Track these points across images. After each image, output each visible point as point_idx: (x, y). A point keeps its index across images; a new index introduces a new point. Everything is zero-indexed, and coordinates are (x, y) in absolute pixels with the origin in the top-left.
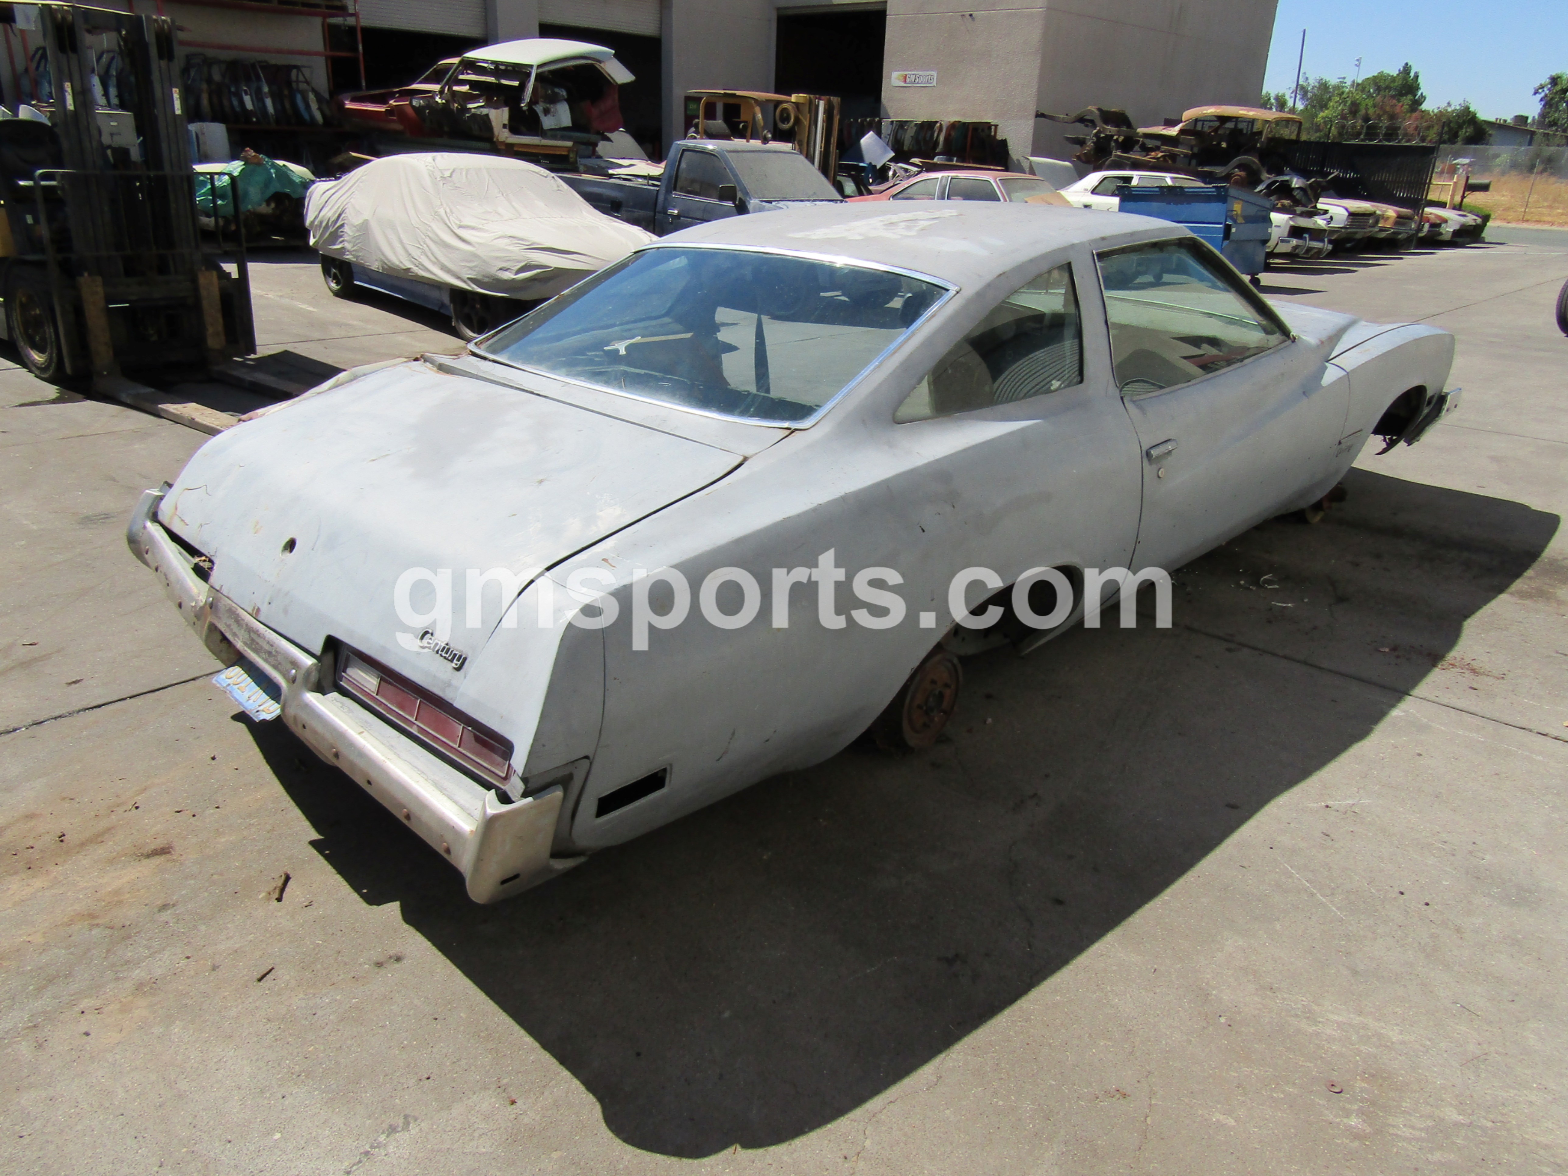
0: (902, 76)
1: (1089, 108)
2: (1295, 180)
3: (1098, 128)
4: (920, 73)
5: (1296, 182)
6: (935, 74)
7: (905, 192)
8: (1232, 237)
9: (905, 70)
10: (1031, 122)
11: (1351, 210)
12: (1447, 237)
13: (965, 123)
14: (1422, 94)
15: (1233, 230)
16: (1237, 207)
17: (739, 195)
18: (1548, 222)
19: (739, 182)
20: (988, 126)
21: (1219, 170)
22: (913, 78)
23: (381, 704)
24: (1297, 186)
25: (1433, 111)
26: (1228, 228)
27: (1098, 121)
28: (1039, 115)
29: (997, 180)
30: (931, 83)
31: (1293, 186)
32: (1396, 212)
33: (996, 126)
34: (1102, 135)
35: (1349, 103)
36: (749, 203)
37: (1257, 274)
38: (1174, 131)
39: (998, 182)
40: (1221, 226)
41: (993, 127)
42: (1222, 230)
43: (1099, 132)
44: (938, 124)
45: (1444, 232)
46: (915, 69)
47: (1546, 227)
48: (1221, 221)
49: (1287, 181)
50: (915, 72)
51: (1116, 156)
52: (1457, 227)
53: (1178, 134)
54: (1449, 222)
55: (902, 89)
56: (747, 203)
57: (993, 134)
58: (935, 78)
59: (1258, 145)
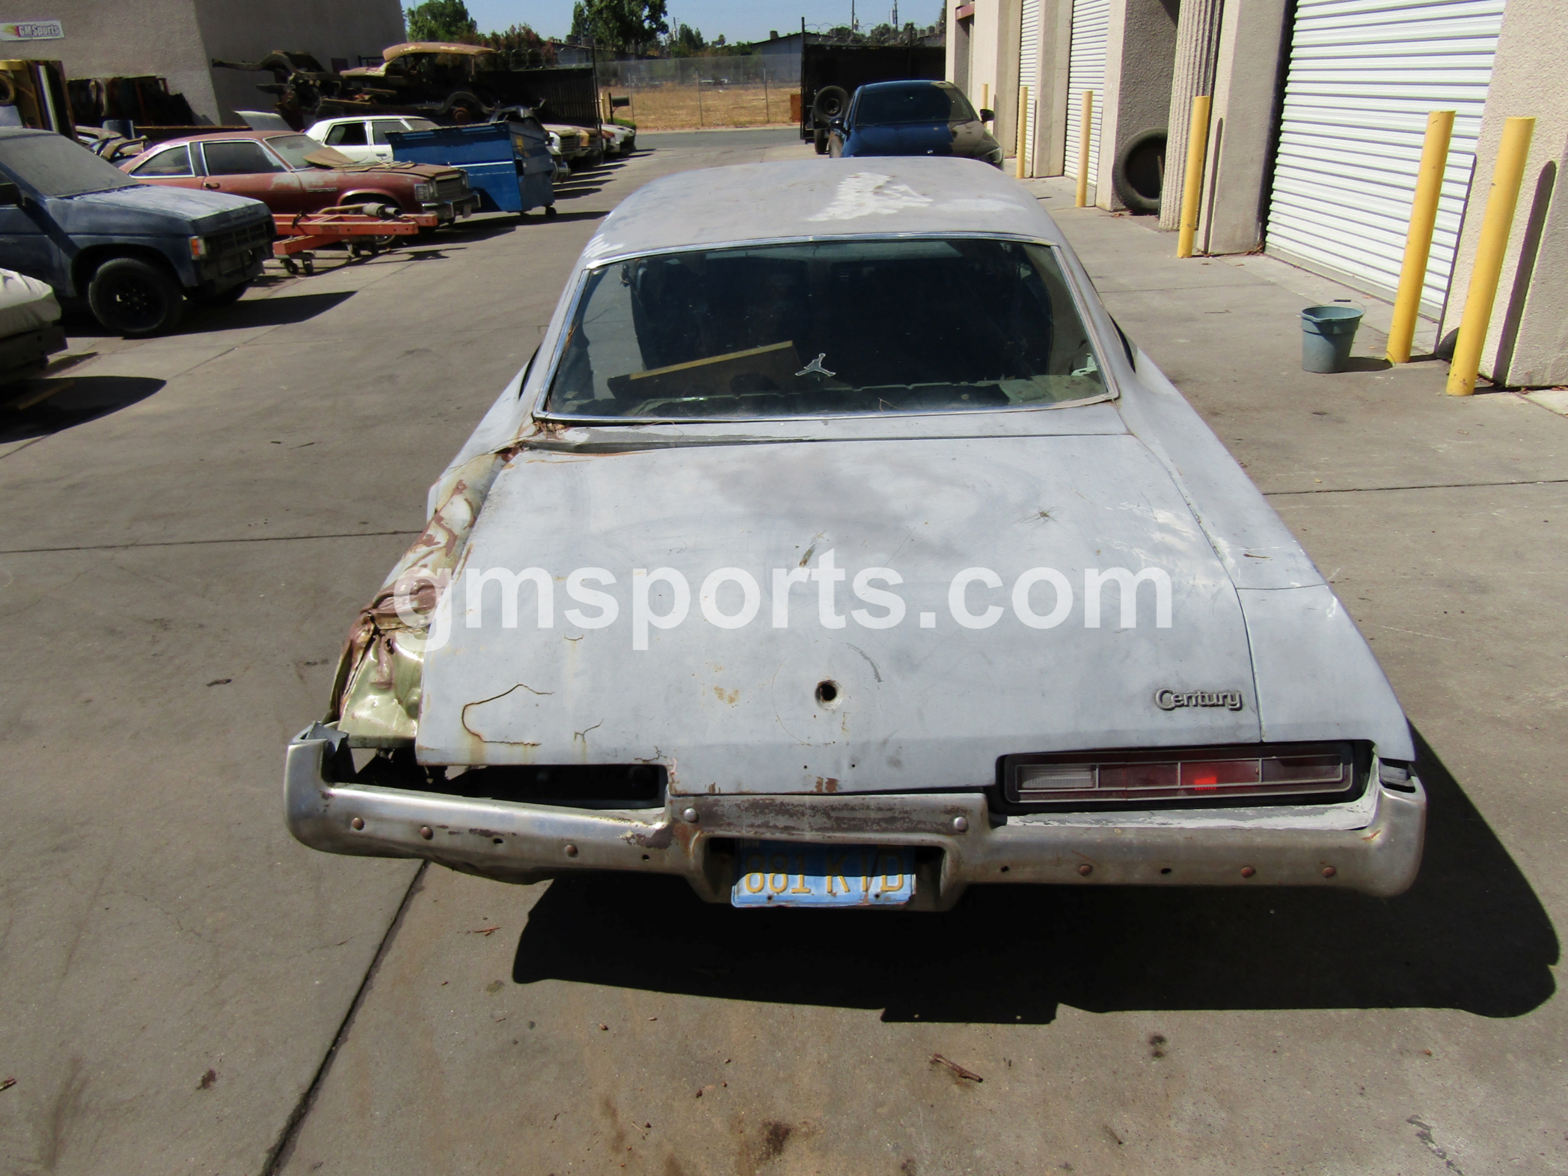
0: (12, 28)
1: (274, 52)
2: (522, 111)
3: (294, 74)
4: (37, 23)
5: (524, 113)
6: (58, 23)
7: (147, 166)
8: (526, 172)
9: (14, 21)
10: (206, 73)
11: (561, 133)
12: (617, 149)
13: (128, 80)
14: (471, 19)
15: (525, 165)
16: (519, 142)
17: (24, 194)
18: (654, 128)
19: (15, 178)
20: (153, 80)
21: (439, 107)
22: (28, 30)
23: (1109, 794)
24: (526, 116)
25: (503, 35)
26: (518, 164)
27: (289, 65)
28: (216, 64)
29: (264, 140)
30: (57, 35)
31: (522, 116)
32: (588, 132)
33: (164, 80)
34: (301, 81)
35: (426, 31)
36: (44, 203)
37: (551, 204)
38: (380, 71)
39: (266, 142)
40: (511, 162)
41: (160, 82)
42: (514, 166)
43: (296, 78)
44: (93, 83)
45: (614, 145)
46: (30, 19)
47: (654, 132)
48: (509, 158)
49: (514, 112)
50: (32, 23)
51: (324, 102)
52: (622, 140)
53: (386, 74)
54: (616, 136)
55: (17, 44)
56: (41, 204)
57: (162, 88)
58: (61, 29)
59: (470, 80)
